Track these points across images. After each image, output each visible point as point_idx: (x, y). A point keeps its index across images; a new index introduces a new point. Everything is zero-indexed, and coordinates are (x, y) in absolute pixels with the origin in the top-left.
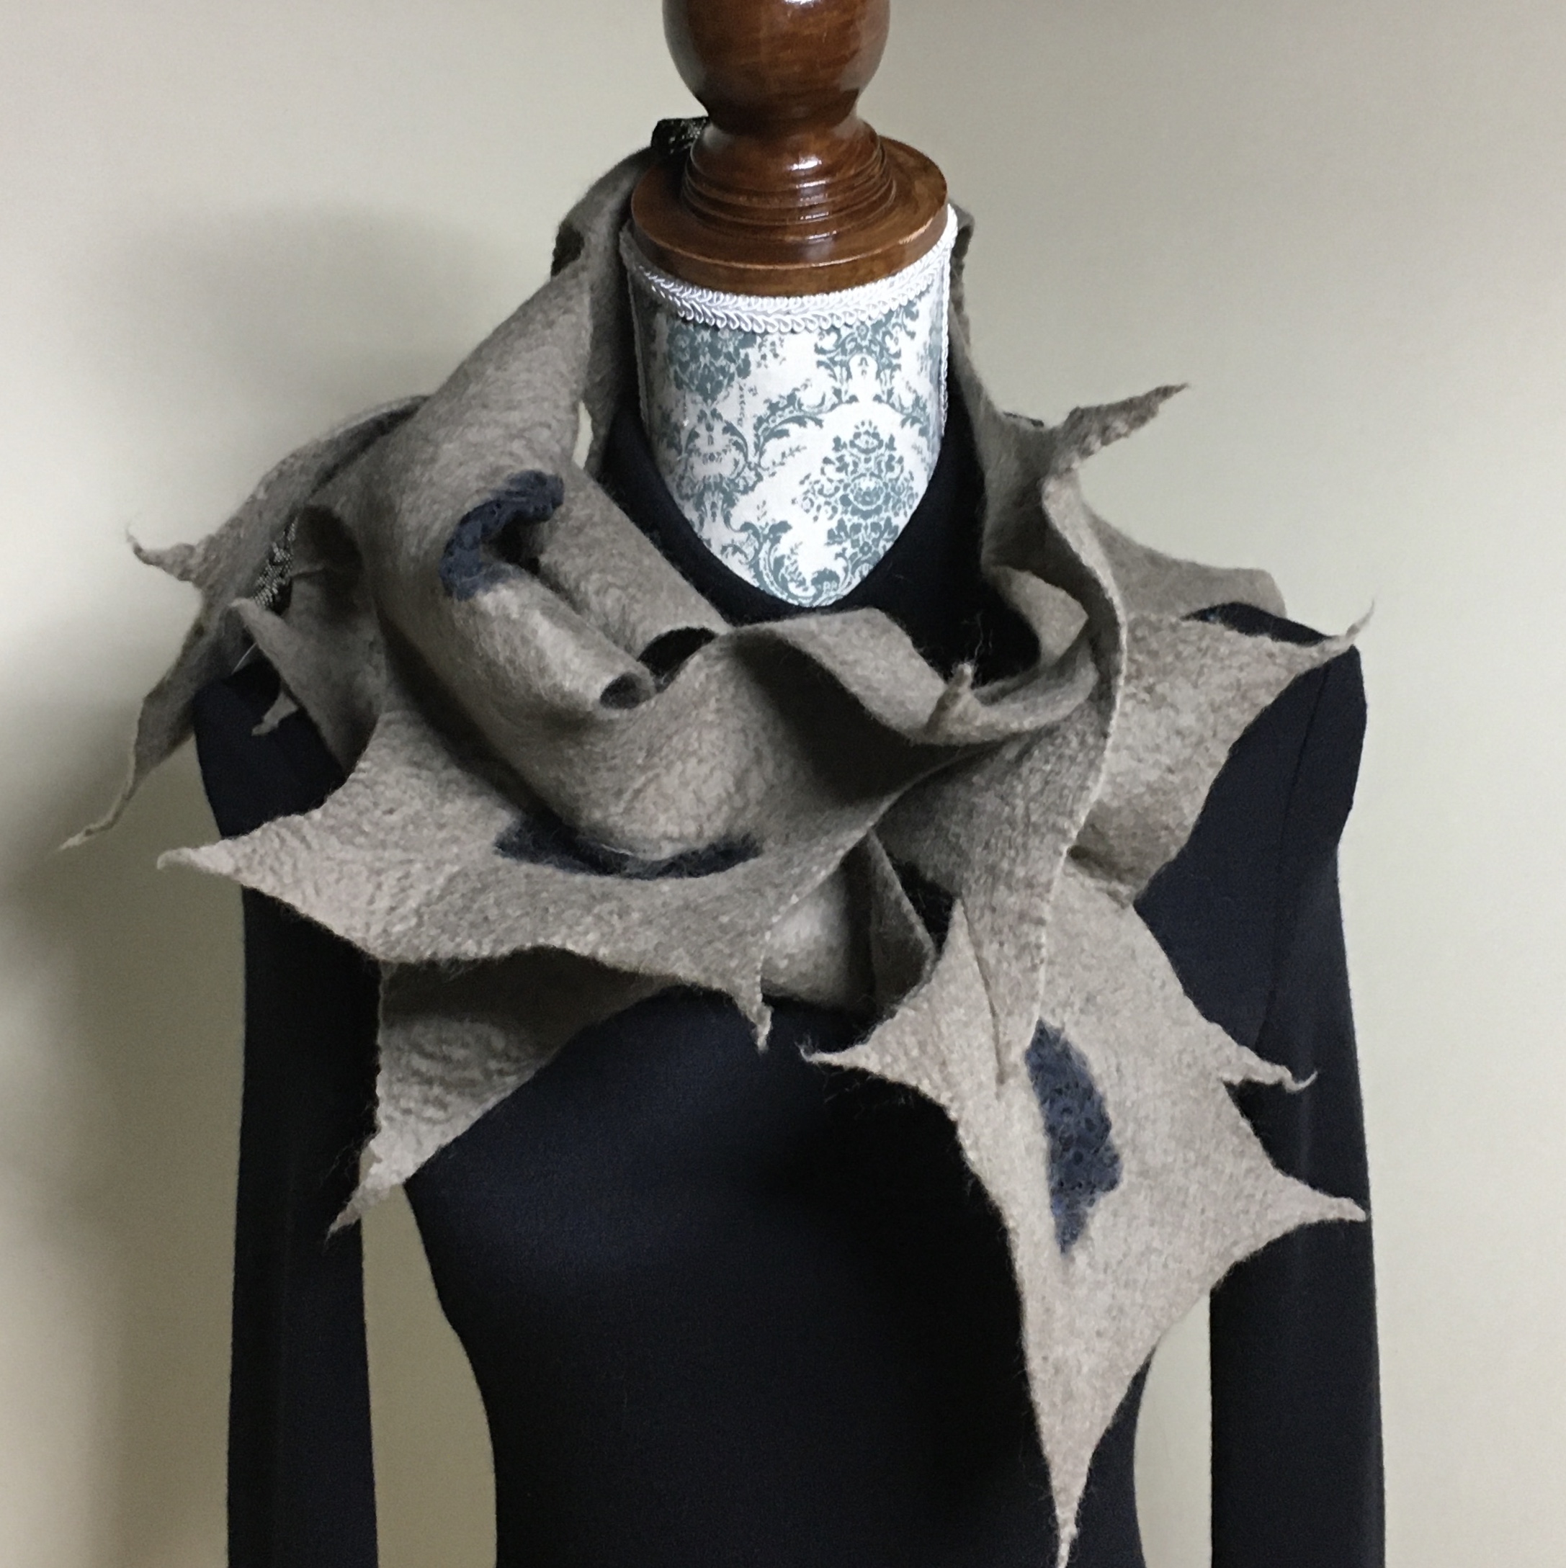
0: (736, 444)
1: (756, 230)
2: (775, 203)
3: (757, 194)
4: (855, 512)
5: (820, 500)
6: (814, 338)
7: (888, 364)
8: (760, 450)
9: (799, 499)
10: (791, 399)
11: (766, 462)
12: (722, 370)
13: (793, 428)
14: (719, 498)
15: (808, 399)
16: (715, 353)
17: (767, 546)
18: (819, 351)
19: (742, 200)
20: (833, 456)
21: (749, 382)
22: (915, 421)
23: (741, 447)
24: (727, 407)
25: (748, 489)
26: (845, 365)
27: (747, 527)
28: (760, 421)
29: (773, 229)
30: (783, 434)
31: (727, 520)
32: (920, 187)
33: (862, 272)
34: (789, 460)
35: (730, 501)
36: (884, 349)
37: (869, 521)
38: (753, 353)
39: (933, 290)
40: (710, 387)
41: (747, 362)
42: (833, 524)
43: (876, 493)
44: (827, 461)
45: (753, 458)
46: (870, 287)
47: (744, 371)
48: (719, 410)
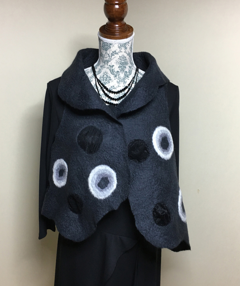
0: (109, 56)
1: (112, 32)
2: (115, 30)
3: (113, 29)
4: (121, 65)
5: (118, 63)
6: (118, 45)
7: (126, 48)
8: (111, 57)
9: (115, 62)
10: (115, 51)
11: (112, 58)
12: (108, 48)
13: (115, 55)
14: (107, 62)
15: (117, 51)
16: (107, 46)
17: (112, 68)
18: (118, 46)
19: (111, 29)
20: (119, 58)
21: (111, 49)
22: (128, 55)
23: (109, 57)
24: (108, 52)
25: (110, 61)
26: (121, 48)
27: (110, 65)
28: (112, 54)
29: (114, 33)
30: (114, 55)
31: (107, 65)
32: (130, 29)
33: (123, 38)
34: (115, 58)
35: (108, 63)
36: (125, 46)
37: (123, 66)
38: (111, 46)
39: (131, 41)
40: (106, 50)
41: (110, 47)
42: (119, 66)
43: (124, 63)
44: (119, 59)
45: (111, 58)
46: (124, 39)
47: (110, 48)
48: (107, 52)
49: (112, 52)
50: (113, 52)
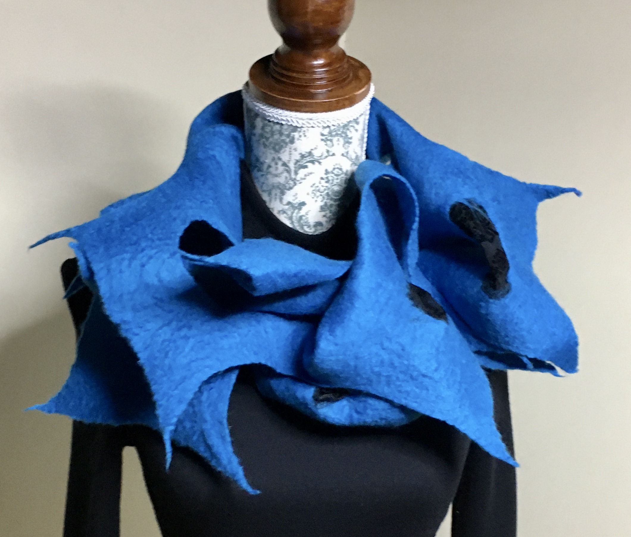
1: (300, 86)
4: (332, 199)
5: (318, 193)
6: (321, 130)
12: (283, 141)
14: (278, 192)
17: (296, 211)
26: (332, 141)
29: (306, 87)
33: (340, 105)
36: (346, 135)
39: (364, 114)
40: (277, 148)
41: (294, 138)
42: (323, 204)
43: (340, 193)
45: (293, 176)
48: (281, 157)
49: (298, 157)
50: (303, 156)
